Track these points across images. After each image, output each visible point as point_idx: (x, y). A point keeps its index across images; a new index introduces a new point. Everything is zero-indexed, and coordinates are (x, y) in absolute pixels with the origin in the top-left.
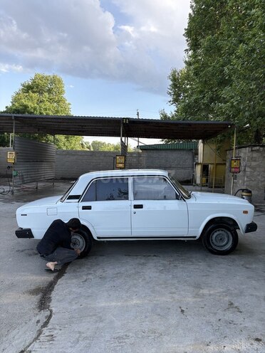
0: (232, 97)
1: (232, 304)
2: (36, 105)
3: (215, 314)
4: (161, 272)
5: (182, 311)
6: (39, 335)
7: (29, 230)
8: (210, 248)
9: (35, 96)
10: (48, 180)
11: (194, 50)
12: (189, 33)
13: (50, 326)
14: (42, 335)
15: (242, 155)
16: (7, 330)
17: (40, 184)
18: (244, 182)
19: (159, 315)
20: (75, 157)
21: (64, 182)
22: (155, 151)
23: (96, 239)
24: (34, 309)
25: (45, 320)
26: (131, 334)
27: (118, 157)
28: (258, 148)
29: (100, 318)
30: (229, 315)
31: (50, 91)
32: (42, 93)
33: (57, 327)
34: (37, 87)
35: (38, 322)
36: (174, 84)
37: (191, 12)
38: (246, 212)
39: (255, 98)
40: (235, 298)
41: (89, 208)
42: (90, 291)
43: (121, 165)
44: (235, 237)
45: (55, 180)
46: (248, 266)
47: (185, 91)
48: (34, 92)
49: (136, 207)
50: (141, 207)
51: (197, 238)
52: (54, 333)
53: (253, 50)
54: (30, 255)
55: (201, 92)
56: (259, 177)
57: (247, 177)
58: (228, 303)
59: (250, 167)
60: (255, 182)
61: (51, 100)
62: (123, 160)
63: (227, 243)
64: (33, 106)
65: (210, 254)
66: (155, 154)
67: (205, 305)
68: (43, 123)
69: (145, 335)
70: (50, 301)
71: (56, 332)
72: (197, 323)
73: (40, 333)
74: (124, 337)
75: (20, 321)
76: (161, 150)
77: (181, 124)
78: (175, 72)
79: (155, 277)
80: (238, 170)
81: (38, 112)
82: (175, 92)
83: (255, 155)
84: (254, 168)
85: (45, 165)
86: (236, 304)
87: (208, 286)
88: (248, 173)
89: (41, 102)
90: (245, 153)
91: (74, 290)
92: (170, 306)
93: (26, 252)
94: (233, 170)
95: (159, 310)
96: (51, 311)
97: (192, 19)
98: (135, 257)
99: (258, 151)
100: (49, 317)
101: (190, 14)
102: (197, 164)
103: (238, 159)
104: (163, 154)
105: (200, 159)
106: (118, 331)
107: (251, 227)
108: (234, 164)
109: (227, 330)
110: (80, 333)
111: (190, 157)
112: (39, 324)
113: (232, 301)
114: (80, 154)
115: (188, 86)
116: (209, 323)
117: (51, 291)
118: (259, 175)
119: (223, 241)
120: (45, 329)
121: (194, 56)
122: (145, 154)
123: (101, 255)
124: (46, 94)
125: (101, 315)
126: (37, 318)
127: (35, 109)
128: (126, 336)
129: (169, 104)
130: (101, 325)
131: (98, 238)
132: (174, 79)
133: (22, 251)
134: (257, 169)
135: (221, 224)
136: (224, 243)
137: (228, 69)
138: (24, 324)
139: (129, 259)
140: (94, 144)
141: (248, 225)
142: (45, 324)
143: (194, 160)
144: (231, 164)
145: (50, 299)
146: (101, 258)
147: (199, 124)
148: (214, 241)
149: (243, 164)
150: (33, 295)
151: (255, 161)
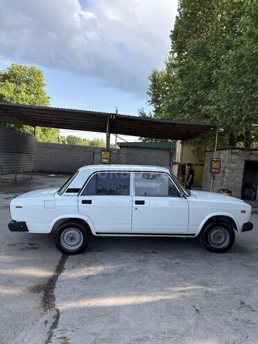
0: (219, 100)
1: (243, 303)
2: (12, 95)
3: (230, 313)
4: (165, 269)
5: (197, 310)
6: (50, 338)
7: (24, 224)
8: (208, 246)
9: (12, 86)
10: (25, 173)
11: (179, 53)
12: (175, 35)
13: (60, 327)
14: (53, 337)
15: (222, 157)
16: (13, 332)
17: (19, 176)
18: (222, 182)
19: (175, 315)
20: (54, 150)
21: (42, 175)
22: (134, 149)
23: (95, 234)
24: (38, 308)
25: (53, 321)
26: (151, 336)
27: (103, 153)
28: (238, 150)
29: (113, 317)
30: (244, 315)
31: (28, 82)
32: (20, 84)
33: (69, 328)
34: (15, 77)
35: (46, 322)
36: (153, 85)
37: (178, 15)
38: (243, 212)
39: (243, 102)
40: (244, 297)
41: (89, 202)
42: (95, 288)
43: (105, 161)
44: (233, 236)
45: (34, 172)
46: (246, 264)
47: (164, 92)
48: (10, 81)
49: (137, 202)
50: (142, 203)
51: (196, 236)
52: (67, 334)
53: (242, 56)
54: (23, 250)
55: (185, 94)
56: (237, 179)
57: (226, 178)
58: (239, 302)
59: (229, 168)
60: (233, 184)
61: (28, 92)
62: (108, 156)
63: (224, 241)
64: (9, 95)
65: (207, 252)
66: (135, 152)
67: (218, 304)
68: (26, 113)
69: (166, 336)
70: (54, 300)
71: (68, 333)
72: (215, 323)
73: (50, 335)
74: (145, 339)
75: (25, 322)
76: (140, 148)
77: (166, 123)
78: (155, 73)
79: (160, 275)
80: (218, 171)
81: (15, 102)
82: (154, 92)
83: (234, 157)
84: (232, 170)
85: (24, 157)
86: (247, 303)
87: (215, 285)
88: (227, 174)
89: (18, 92)
90: (225, 155)
91: (78, 287)
92: (184, 306)
93: (18, 246)
94: (213, 170)
95: (173, 309)
96: (58, 310)
97: (179, 22)
98: (134, 254)
99: (237, 154)
100: (57, 317)
101: (177, 17)
102: (175, 163)
103: (219, 161)
104: (143, 152)
105: (178, 158)
106: (136, 332)
107: (248, 227)
108: (215, 165)
109: (247, 330)
110: (95, 334)
111: (168, 156)
112: (48, 325)
113: (243, 300)
114: (59, 147)
115: (167, 88)
116: (226, 322)
117: (53, 288)
118: (237, 177)
119: (220, 240)
120: (55, 331)
121: (180, 58)
122: (124, 151)
123: (98, 251)
124: (24, 85)
125: (113, 314)
126: (45, 318)
127: (11, 99)
128: (146, 337)
129: (148, 103)
130: (116, 326)
131: (97, 233)
132: (155, 79)
133: (14, 245)
134: (236, 171)
135: (220, 223)
136: (222, 241)
137: (217, 72)
138: (31, 325)
139: (128, 256)
140: (69, 138)
141: (245, 225)
142: (55, 325)
143: (171, 160)
144: (211, 164)
145: (53, 298)
146: (98, 254)
147: (183, 124)
148: (212, 239)
149: (223, 165)
150: (34, 292)
151: (234, 163)
